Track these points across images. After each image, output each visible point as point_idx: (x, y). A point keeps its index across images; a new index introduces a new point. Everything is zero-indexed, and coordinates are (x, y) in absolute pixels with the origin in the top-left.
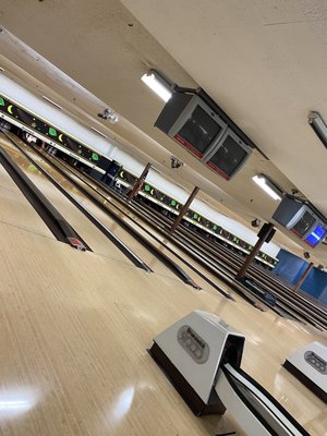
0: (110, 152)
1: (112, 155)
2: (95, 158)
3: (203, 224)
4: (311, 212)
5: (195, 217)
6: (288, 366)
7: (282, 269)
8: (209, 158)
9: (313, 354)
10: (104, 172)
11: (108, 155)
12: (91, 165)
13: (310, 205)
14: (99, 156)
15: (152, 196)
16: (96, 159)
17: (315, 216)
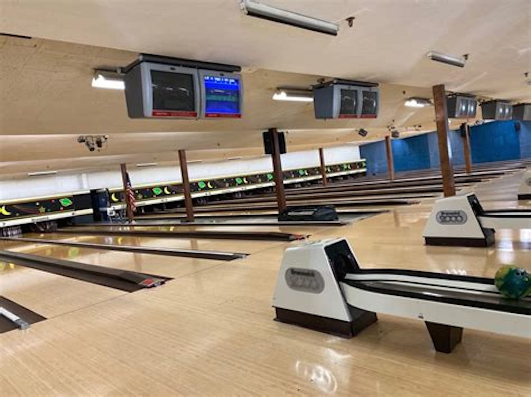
0: (81, 184)
1: (85, 186)
2: (67, 203)
3: (254, 183)
4: (345, 87)
5: (239, 181)
6: (431, 241)
7: (376, 166)
8: (204, 112)
9: (443, 213)
10: (90, 211)
11: (81, 188)
12: (68, 214)
13: (340, 81)
14: (70, 198)
15: (171, 195)
16: (69, 203)
17: (353, 88)
